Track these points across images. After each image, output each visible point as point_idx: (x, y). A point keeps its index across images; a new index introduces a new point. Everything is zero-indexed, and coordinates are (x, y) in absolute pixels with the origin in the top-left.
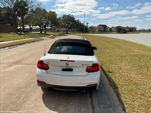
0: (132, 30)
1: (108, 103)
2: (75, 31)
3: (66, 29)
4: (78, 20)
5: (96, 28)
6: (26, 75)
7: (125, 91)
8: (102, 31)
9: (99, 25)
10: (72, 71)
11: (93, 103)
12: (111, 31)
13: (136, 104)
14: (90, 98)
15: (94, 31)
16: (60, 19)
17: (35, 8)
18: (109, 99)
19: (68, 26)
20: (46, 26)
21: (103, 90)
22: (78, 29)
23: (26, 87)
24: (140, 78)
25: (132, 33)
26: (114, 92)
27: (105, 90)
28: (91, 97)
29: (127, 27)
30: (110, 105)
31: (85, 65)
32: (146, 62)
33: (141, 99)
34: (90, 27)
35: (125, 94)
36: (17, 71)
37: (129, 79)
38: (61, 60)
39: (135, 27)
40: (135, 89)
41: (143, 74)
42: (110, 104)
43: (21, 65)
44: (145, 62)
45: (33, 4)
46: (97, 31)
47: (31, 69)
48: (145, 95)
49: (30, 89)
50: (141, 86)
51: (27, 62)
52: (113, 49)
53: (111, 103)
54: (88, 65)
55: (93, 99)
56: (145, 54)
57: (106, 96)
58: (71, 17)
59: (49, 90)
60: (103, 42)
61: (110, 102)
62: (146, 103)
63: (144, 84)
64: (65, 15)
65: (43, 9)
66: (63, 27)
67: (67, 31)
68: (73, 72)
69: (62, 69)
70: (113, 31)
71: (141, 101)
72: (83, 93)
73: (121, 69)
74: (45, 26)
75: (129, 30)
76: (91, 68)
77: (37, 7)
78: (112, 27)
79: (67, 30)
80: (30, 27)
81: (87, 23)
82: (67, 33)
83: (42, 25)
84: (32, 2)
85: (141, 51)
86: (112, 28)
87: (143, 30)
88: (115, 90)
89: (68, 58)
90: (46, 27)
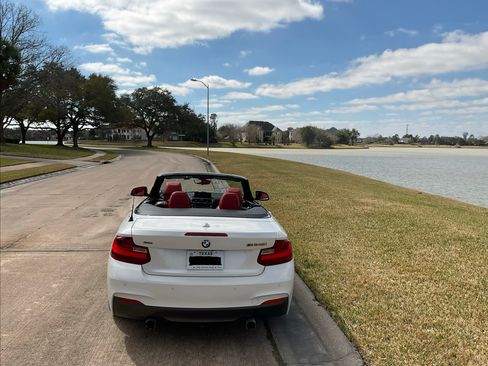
0: (347, 138)
1: (321, 349)
2: (175, 138)
3: (148, 133)
4: (186, 107)
5: (240, 131)
6: (54, 286)
7: (359, 313)
8: (258, 141)
9: (251, 122)
10: (220, 264)
11: (278, 354)
12: (285, 139)
13: (395, 345)
14: (269, 342)
15: (237, 141)
16: (125, 99)
17: (42, 65)
18: (320, 339)
19: (152, 123)
20: (78, 123)
21: (301, 317)
22: (183, 133)
23: (66, 323)
24: (395, 278)
25: (347, 146)
26: (331, 320)
27: (305, 316)
28: (270, 337)
29: (333, 128)
30: (325, 355)
31: (256, 245)
32: (402, 232)
33: (406, 331)
34: (223, 129)
35: (361, 322)
36: (19, 273)
37: (365, 282)
38: (188, 234)
39: (354, 130)
40: (385, 306)
41: (399, 265)
42: (325, 352)
43: (26, 254)
44: (399, 232)
45: (35, 52)
46: (244, 139)
47: (65, 267)
48: (414, 321)
49: (80, 327)
50: (400, 299)
51: (44, 245)
52: (306, 196)
53: (327, 350)
54: (263, 244)
55: (277, 343)
56: (395, 210)
57: (312, 333)
58: (162, 95)
59: (150, 325)
60: (269, 174)
61: (325, 347)
62: (419, 341)
63: (407, 294)
64: (143, 90)
65: (69, 69)
66: (135, 126)
67: (150, 139)
68: (222, 266)
69: (191, 258)
70: (293, 142)
71: (406, 337)
72: (251, 325)
73: (336, 253)
74: (74, 123)
75: (338, 139)
76: (271, 252)
77: (49, 60)
78: (290, 129)
79: (151, 134)
80: (22, 125)
81: (214, 116)
82: (150, 146)
83: (64, 119)
84: (32, 45)
85: (382, 202)
86: (287, 132)
87: (377, 137)
88: (334, 314)
89: (207, 226)
90: (80, 126)
